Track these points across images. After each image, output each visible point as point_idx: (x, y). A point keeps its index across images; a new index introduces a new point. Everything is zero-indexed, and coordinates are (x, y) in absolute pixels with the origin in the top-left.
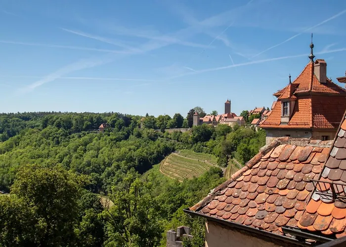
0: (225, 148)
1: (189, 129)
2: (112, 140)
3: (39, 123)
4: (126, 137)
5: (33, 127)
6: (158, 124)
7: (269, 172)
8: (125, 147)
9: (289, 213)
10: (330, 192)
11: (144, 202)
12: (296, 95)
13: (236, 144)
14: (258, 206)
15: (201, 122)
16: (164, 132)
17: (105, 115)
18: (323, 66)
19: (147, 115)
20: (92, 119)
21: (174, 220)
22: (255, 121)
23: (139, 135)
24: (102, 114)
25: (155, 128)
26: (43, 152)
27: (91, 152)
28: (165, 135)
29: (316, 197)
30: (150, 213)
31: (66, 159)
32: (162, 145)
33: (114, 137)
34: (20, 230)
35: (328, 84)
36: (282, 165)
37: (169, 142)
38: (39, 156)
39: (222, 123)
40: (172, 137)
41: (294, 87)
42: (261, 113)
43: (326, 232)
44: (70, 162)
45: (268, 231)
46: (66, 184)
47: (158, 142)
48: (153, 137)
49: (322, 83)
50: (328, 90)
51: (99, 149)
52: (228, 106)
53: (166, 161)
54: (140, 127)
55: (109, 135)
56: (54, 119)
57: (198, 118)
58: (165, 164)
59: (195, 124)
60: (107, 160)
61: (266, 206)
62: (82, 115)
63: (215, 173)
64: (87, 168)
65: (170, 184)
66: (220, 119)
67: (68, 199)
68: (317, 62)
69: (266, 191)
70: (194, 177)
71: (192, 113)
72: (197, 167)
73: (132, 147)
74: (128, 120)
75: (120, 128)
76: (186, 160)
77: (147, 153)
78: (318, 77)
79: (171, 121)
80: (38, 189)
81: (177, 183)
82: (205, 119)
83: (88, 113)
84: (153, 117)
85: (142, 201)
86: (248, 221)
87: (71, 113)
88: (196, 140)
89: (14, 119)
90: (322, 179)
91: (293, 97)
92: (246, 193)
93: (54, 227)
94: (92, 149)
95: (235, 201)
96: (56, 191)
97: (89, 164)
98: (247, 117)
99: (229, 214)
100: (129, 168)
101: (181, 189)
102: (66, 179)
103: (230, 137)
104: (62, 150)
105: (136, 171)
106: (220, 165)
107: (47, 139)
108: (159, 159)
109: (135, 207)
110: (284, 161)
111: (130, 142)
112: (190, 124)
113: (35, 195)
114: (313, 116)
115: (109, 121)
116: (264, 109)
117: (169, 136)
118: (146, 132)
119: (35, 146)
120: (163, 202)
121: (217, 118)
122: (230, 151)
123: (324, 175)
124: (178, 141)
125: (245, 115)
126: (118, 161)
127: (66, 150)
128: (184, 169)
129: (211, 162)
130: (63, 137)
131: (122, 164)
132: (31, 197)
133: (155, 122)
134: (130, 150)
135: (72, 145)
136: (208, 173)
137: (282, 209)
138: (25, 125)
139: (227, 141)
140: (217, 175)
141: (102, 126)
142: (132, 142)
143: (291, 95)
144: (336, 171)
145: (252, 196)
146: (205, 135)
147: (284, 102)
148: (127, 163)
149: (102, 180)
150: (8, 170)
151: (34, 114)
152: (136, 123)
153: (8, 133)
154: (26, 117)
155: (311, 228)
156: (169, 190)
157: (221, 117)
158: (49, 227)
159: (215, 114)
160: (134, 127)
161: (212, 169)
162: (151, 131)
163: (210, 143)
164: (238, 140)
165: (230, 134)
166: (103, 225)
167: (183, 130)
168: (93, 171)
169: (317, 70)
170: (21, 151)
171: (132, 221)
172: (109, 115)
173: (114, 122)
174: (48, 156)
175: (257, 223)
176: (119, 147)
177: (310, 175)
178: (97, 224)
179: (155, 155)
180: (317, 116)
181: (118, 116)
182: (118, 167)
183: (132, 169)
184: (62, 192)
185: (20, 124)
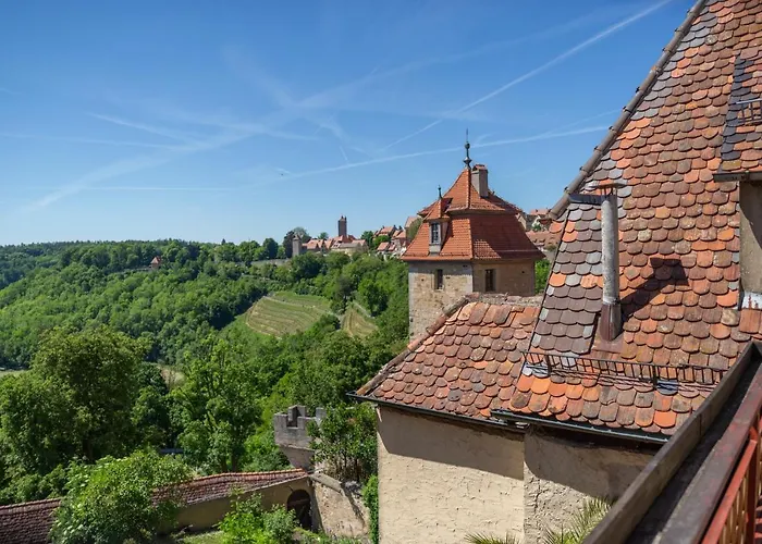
0: (341, 287)
1: (287, 260)
2: (172, 281)
3: (57, 258)
4: (193, 276)
5: (47, 266)
6: (240, 254)
7: (458, 340)
8: (191, 292)
9: (490, 391)
10: (544, 364)
11: (235, 373)
12: (448, 214)
13: (357, 281)
14: (449, 384)
15: (303, 249)
16: (250, 266)
17: (159, 243)
18: (484, 173)
19: (224, 241)
20: (139, 249)
21: (274, 396)
22: (383, 246)
23: (212, 273)
24: (155, 242)
25: (236, 261)
26: (66, 303)
27: (141, 300)
28: (251, 270)
29: (527, 371)
30: (242, 388)
31: (102, 313)
32: (247, 285)
33: (175, 277)
34: (49, 427)
35: (491, 197)
36: (474, 330)
37: (258, 281)
38: (60, 310)
39: (335, 250)
40: (262, 272)
41: (446, 202)
42: (390, 234)
43: (544, 414)
44: (108, 317)
45: (467, 415)
46: (117, 354)
47: (241, 281)
48: (233, 273)
49: (482, 197)
50: (491, 206)
51: (152, 296)
52: (342, 225)
53: (255, 309)
54: (213, 260)
55: (167, 274)
56: (81, 252)
57: (300, 243)
58: (254, 313)
59: (296, 252)
60: (165, 311)
61: (460, 384)
62: (123, 245)
63: (328, 323)
64: (136, 325)
65: (264, 343)
66: (332, 244)
67: (120, 376)
68: (475, 169)
69: (458, 364)
70: (298, 330)
71: (290, 237)
72: (301, 316)
73: (204, 290)
74: (194, 250)
75: (183, 262)
76: (284, 307)
77: (226, 299)
78: (478, 189)
79: (258, 250)
80: (74, 364)
81: (273, 341)
82: (310, 245)
83: (133, 242)
84: (232, 244)
85: (231, 373)
86: (438, 405)
87: (107, 243)
88: (297, 277)
89: (15, 253)
90: (532, 349)
91: (445, 217)
92: (431, 368)
93: (101, 418)
94: (141, 296)
95: (418, 379)
96: (102, 365)
97: (138, 319)
98: (371, 240)
99: (412, 397)
100: (200, 322)
101: (280, 350)
102: (116, 346)
103: (347, 270)
104: (94, 299)
105: (210, 325)
106: (335, 311)
107: (71, 283)
108: (243, 306)
109: (221, 382)
110: (477, 324)
111: (199, 283)
112: (289, 254)
113: (69, 373)
114: (473, 243)
115: (166, 252)
116: (395, 229)
117: (258, 272)
118: (222, 267)
119: (52, 295)
120: (257, 370)
121: (328, 243)
122: (348, 290)
123: (534, 344)
124: (272, 279)
125: (368, 237)
126: (182, 312)
127: (101, 298)
128: (283, 320)
129: (321, 308)
130: (96, 280)
131: (189, 316)
132: (63, 377)
133: (236, 251)
134: (200, 294)
135: (110, 291)
136: (318, 324)
137: (481, 386)
138: (34, 262)
139: (344, 276)
140: (331, 327)
141: (155, 260)
142: (203, 283)
143: (442, 215)
144: (548, 338)
145: (440, 371)
146: (311, 269)
147: (433, 224)
148: (197, 314)
149: (159, 341)
150: (10, 333)
151: (48, 246)
152: (207, 253)
153: (7, 275)
154: (35, 251)
155: (525, 410)
156: (261, 352)
157: (333, 241)
158: (94, 419)
159: (324, 237)
160: (204, 260)
161: (323, 318)
162: (231, 265)
163: (318, 279)
164: (359, 274)
165: (348, 265)
166: (168, 410)
167: (278, 263)
168: (146, 328)
169: (476, 178)
170: (30, 303)
171: (218, 402)
172: (165, 243)
173: (174, 253)
174: (74, 308)
175: (451, 406)
176: (182, 291)
177: (512, 342)
178: (159, 408)
179: (238, 300)
180: (478, 243)
181: (180, 244)
182: (183, 322)
183: (205, 323)
184: (111, 365)
185: (25, 262)
